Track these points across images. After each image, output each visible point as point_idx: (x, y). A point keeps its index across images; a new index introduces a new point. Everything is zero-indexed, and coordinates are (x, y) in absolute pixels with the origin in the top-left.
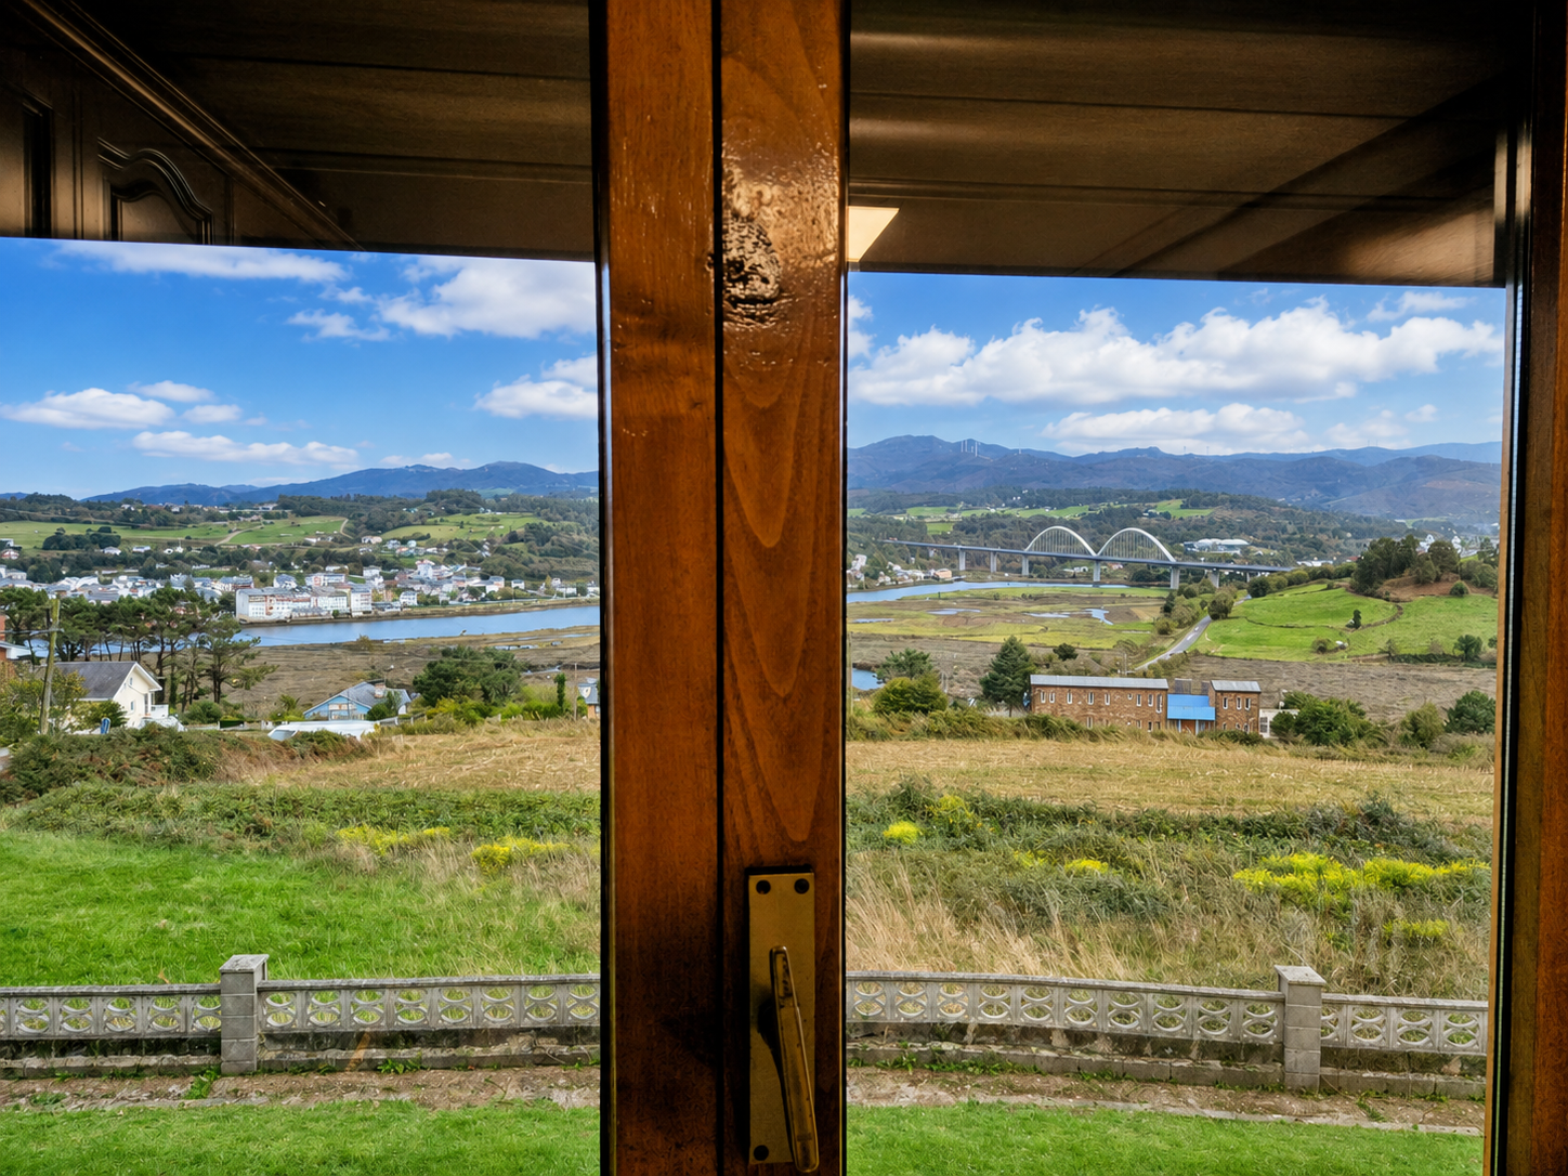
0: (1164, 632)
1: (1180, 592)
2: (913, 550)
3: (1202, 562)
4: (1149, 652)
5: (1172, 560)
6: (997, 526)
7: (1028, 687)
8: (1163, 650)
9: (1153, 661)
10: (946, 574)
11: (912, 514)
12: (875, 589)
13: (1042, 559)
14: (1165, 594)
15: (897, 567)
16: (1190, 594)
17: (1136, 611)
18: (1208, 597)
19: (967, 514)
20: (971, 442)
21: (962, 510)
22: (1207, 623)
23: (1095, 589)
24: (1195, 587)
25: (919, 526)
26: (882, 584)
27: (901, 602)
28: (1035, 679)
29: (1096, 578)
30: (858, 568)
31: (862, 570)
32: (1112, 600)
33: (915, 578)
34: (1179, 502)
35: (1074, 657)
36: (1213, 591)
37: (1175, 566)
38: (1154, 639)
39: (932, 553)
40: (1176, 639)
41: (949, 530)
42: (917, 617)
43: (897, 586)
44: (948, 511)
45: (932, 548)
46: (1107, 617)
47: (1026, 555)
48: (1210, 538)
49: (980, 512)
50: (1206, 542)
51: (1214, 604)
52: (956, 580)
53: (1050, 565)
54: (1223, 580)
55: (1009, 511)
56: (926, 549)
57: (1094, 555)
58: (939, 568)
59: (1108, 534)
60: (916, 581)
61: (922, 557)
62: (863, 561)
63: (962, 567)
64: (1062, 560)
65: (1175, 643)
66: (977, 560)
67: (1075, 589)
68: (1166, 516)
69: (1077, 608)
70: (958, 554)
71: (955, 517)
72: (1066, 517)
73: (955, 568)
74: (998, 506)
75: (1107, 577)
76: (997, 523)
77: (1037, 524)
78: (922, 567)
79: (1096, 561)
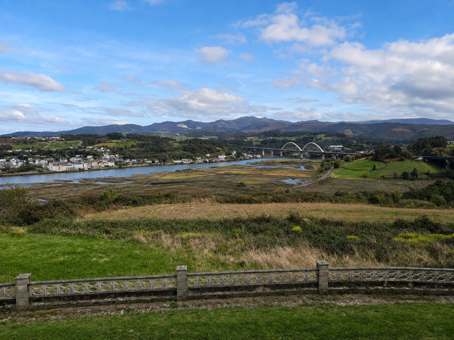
0: (321, 171)
1: (325, 161)
2: (249, 149)
3: (331, 152)
4: (317, 178)
5: (323, 151)
6: (275, 142)
8: (321, 177)
9: (319, 180)
10: (259, 156)
11: (249, 138)
13: (286, 151)
14: (321, 161)
15: (245, 154)
16: (328, 161)
17: (314, 166)
18: (334, 162)
19: (264, 139)
20: (265, 118)
22: (333, 169)
23: (301, 160)
24: (329, 159)
25: (250, 143)
26: (241, 159)
29: (302, 157)
30: (233, 154)
31: (235, 155)
32: (306, 163)
34: (324, 135)
36: (334, 160)
37: (323, 153)
38: (318, 174)
39: (255, 150)
41: (259, 143)
44: (259, 138)
45: (255, 148)
47: (281, 150)
48: (333, 145)
49: (268, 138)
50: (332, 146)
51: (335, 164)
52: (262, 158)
53: (288, 153)
54: (337, 157)
55: (276, 138)
56: (253, 149)
57: (301, 150)
58: (257, 154)
59: (305, 144)
60: (250, 158)
61: (252, 151)
62: (235, 152)
63: (263, 154)
64: (291, 152)
65: (324, 175)
66: (267, 152)
67: (295, 160)
68: (321, 139)
69: (296, 166)
70: (262, 151)
71: (261, 140)
72: (293, 140)
73: (261, 154)
74: (273, 137)
75: (305, 156)
76: (273, 141)
77: (285, 142)
78: (252, 154)
79: (302, 152)
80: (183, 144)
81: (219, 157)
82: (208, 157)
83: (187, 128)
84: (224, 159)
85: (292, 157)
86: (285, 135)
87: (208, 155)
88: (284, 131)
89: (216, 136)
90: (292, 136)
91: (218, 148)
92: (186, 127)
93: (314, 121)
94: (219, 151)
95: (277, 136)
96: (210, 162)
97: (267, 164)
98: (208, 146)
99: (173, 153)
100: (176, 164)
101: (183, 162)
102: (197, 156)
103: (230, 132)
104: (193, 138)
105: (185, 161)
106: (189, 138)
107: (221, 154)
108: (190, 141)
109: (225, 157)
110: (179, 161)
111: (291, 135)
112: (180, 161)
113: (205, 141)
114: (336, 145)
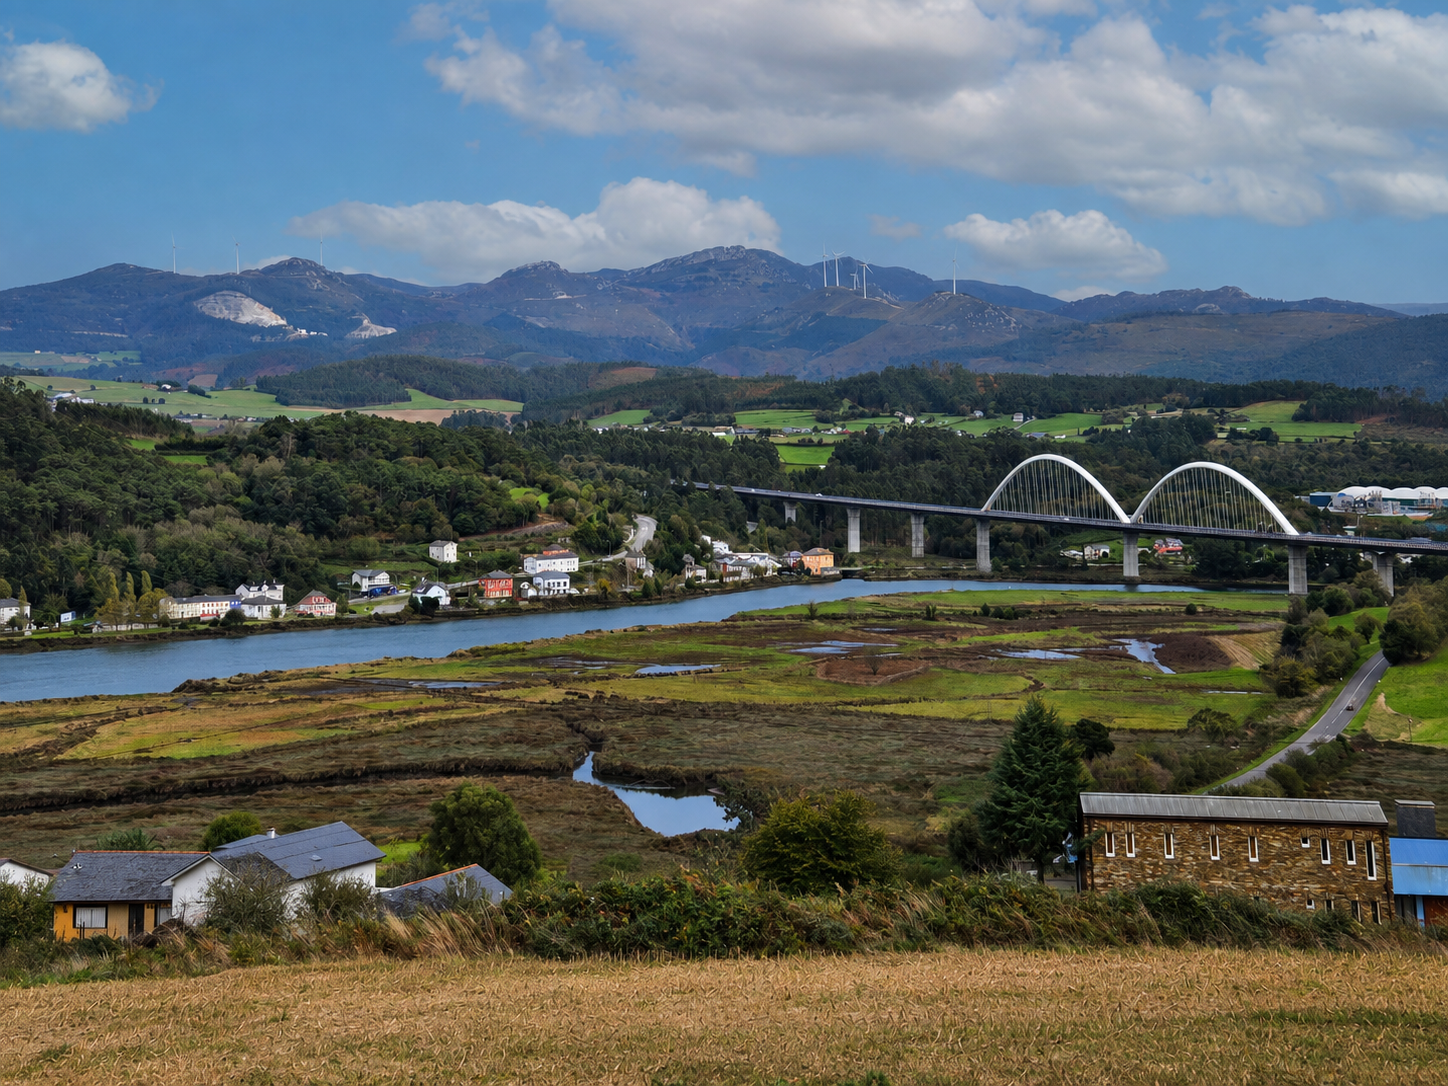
0: (1289, 689)
1: (1313, 603)
2: (751, 505)
3: (1349, 536)
4: (1266, 737)
5: (1291, 531)
6: (934, 455)
7: (1079, 821)
8: (1290, 732)
9: (1277, 757)
10: (820, 561)
11: (750, 422)
12: (675, 597)
13: (1017, 528)
14: (1284, 607)
15: (721, 547)
16: (1335, 607)
17: (1228, 645)
18: (1380, 614)
19: (859, 426)
20: (848, 265)
21: (846, 418)
22: (1381, 673)
23: (1129, 597)
24: (1343, 589)
25: (759, 454)
26: (689, 584)
27: (733, 629)
28: (1093, 802)
29: (1131, 570)
30: (638, 546)
31: (649, 551)
32: (1169, 617)
33: (758, 571)
34: (1292, 407)
35: (1108, 748)
36: (1382, 599)
37: (1296, 545)
38: (1267, 707)
39: (790, 514)
40: (1319, 706)
41: (821, 461)
42: (770, 659)
43: (722, 589)
44: (821, 420)
45: (792, 502)
46: (1163, 657)
47: (983, 519)
48: (1364, 484)
49: (884, 424)
50: (1356, 492)
51: (1391, 627)
52: (846, 575)
53: (1033, 540)
54: (1402, 577)
55: (943, 422)
56: (778, 504)
57: (1125, 519)
58: (806, 547)
59: (1152, 474)
60: (760, 580)
61: (770, 522)
62: (645, 530)
63: (854, 546)
64: (1058, 530)
65: (1314, 716)
66: (884, 530)
67: (1088, 595)
68: (1266, 435)
69: (1094, 638)
70: (845, 518)
71: (833, 433)
72: (1061, 437)
73: (838, 547)
74: (918, 411)
75: (1155, 569)
76: (919, 448)
77: (1008, 450)
78: (772, 546)
79: (1131, 533)
80: (247, 462)
81: (533, 565)
82: (444, 573)
83: (274, 330)
84: (564, 587)
85: (1065, 571)
86: (1006, 398)
87: (449, 553)
88: (995, 367)
89: (506, 396)
90: (1050, 409)
91: (518, 495)
92: (269, 318)
93: (1211, 296)
94: (525, 516)
95: (951, 410)
96: (466, 609)
97: (890, 621)
98: (444, 477)
99: (162, 542)
100: (190, 631)
101: (249, 611)
102: (362, 560)
103: (614, 366)
104: (328, 412)
105: (262, 601)
106: (298, 414)
107: (544, 545)
108: (305, 438)
109: (572, 564)
110: (215, 608)
111: (1049, 401)
112: (220, 607)
113: (425, 442)
114: (1391, 485)
